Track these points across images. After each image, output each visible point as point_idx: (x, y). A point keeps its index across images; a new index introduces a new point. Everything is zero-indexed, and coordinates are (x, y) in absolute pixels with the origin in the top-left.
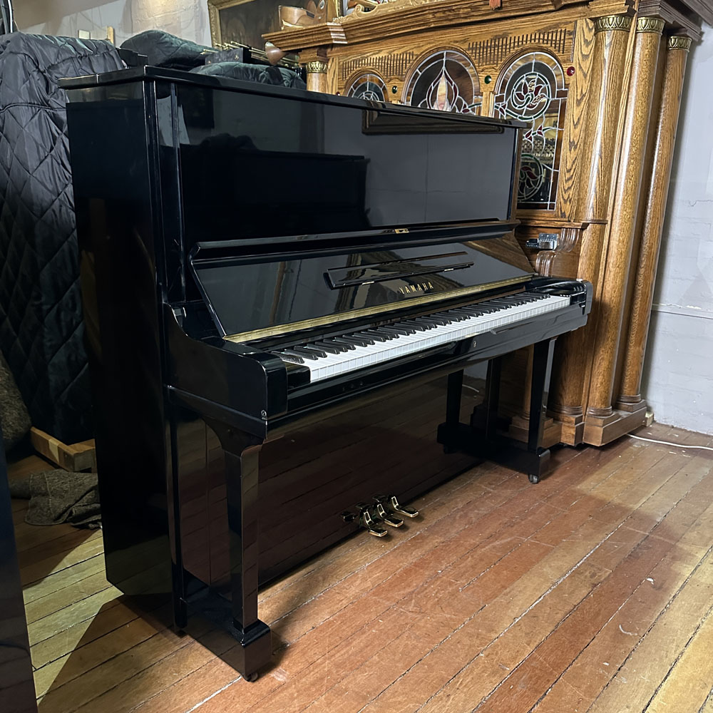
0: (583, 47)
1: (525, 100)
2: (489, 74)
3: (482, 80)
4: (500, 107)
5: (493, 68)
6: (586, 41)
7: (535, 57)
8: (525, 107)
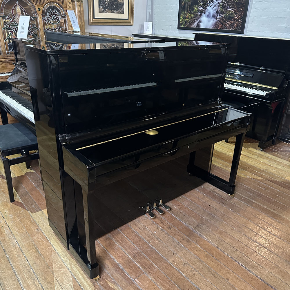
0: (69, 4)
1: (53, 18)
2: (39, 7)
3: (37, 9)
4: (44, 19)
5: (41, 6)
6: (69, 2)
7: (53, 4)
8: (53, 20)
